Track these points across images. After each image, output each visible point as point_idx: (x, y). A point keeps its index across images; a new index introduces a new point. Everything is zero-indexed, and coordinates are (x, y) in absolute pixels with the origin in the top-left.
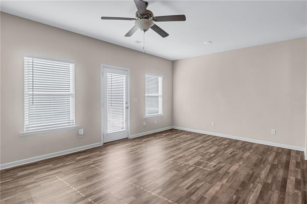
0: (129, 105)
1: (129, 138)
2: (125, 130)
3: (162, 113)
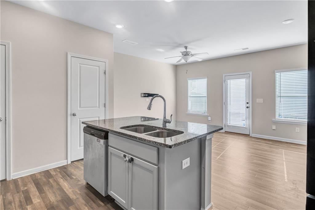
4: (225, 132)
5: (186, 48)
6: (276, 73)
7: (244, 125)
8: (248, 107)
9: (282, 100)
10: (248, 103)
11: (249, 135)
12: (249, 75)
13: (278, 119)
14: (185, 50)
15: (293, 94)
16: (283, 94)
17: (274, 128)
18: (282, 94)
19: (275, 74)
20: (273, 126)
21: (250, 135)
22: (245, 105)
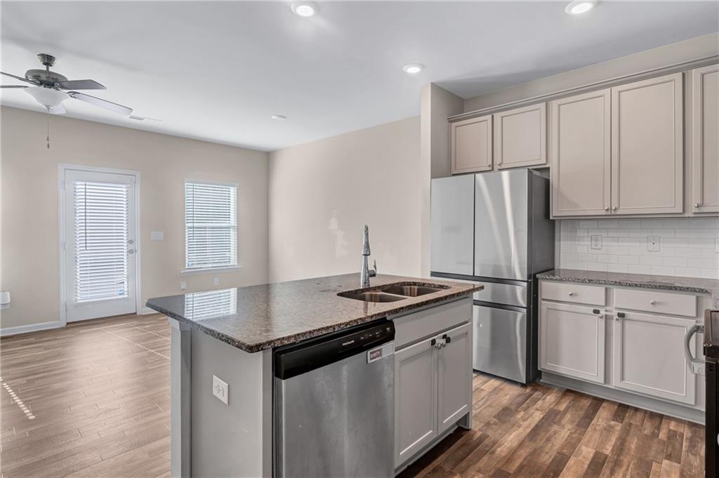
0: (138, 245)
1: (138, 314)
2: (125, 296)
3: (236, 264)
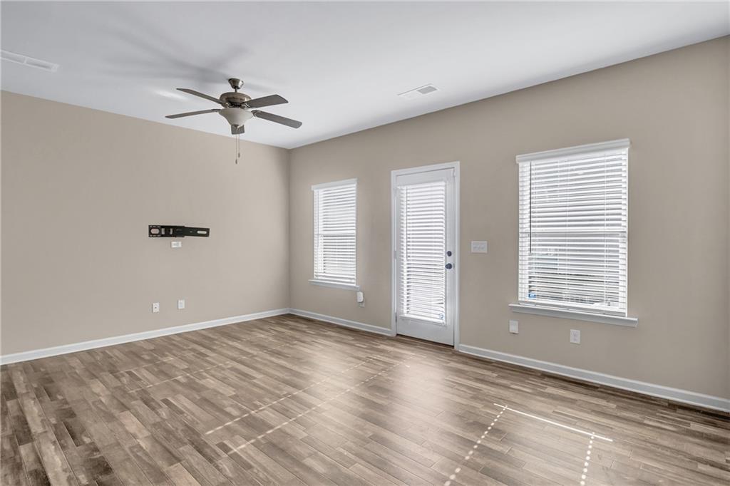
4: (398, 335)
5: (234, 83)
6: (520, 164)
7: (442, 318)
8: (449, 266)
9: (535, 245)
10: (449, 254)
11: (453, 347)
12: (452, 169)
13: (526, 302)
14: (233, 90)
15: (565, 226)
16: (539, 226)
17: (514, 328)
18: (534, 226)
19: (518, 165)
20: (510, 321)
21: (456, 348)
22: (442, 260)
